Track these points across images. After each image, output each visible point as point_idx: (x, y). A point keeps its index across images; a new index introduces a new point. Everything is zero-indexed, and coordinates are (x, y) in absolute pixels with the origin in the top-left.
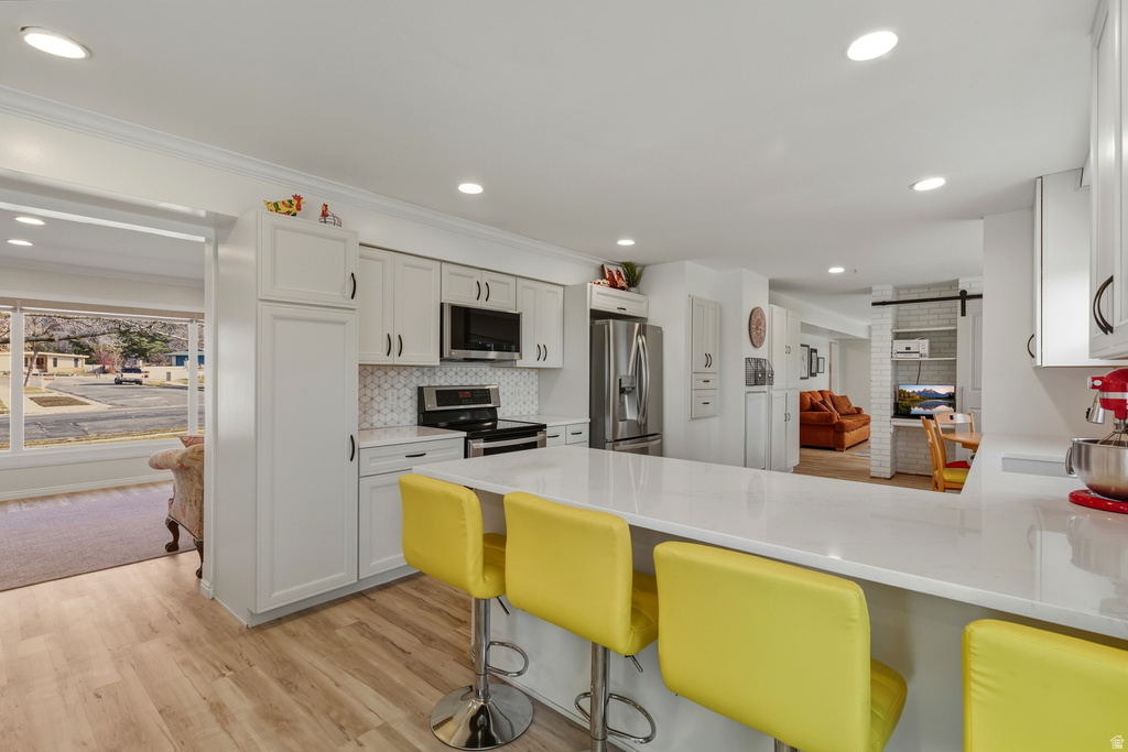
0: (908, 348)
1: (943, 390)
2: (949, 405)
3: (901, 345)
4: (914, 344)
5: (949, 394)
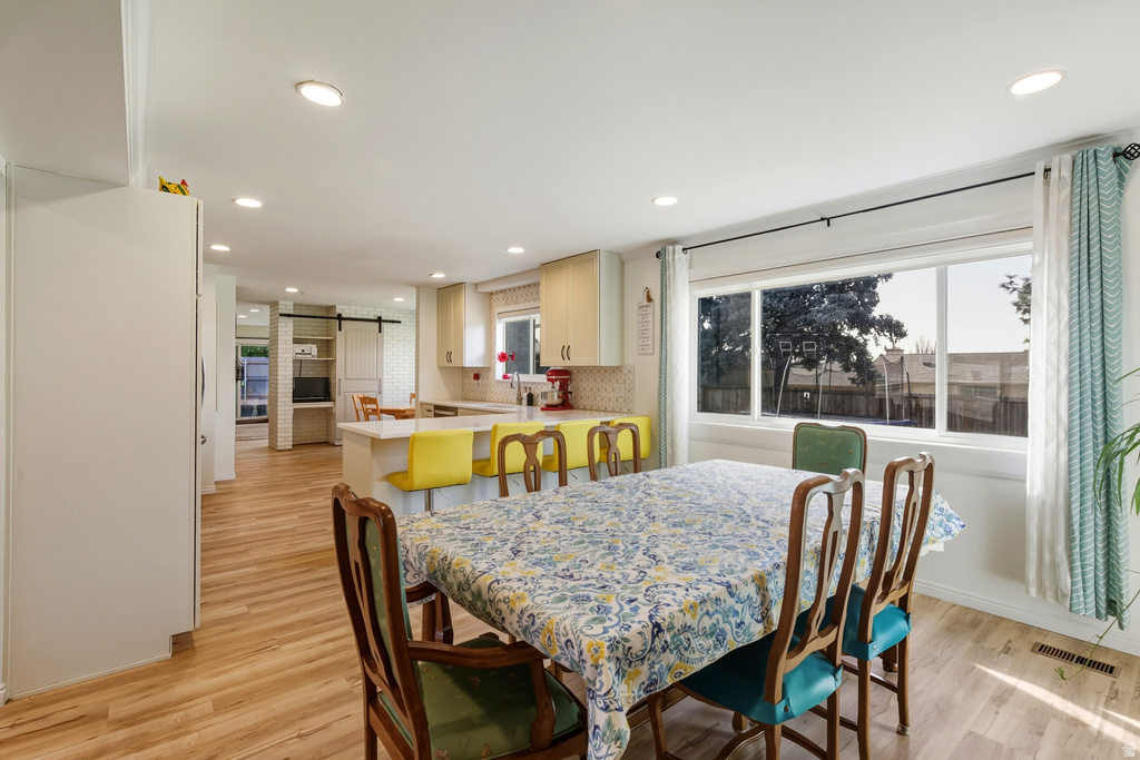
0: (303, 351)
4: (308, 347)
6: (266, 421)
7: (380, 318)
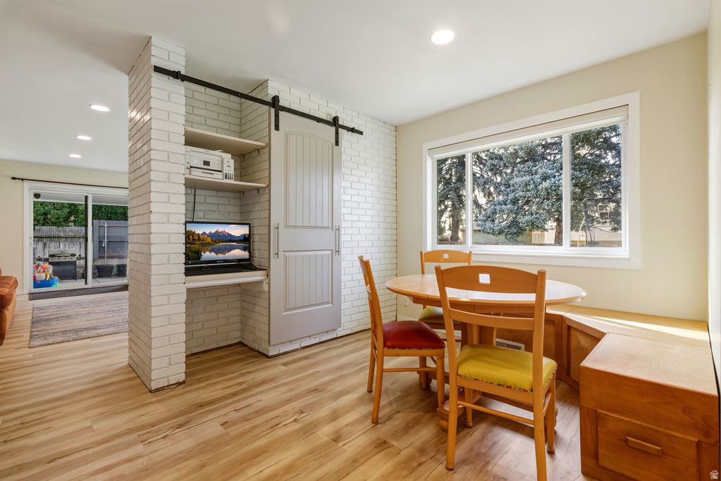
0: (207, 163)
1: (238, 231)
2: (245, 249)
3: (198, 155)
4: (215, 157)
5: (244, 236)
6: (125, 288)
7: (336, 119)
